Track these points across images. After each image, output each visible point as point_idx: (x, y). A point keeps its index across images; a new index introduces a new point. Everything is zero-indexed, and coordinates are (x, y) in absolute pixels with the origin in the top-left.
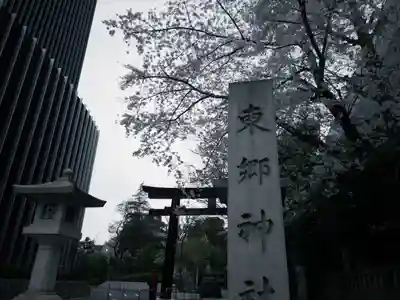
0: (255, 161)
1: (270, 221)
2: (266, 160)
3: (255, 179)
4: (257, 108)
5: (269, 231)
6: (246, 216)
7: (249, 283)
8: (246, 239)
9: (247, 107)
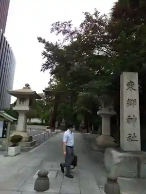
0: (132, 100)
1: (136, 118)
2: (135, 100)
3: (132, 106)
4: (133, 82)
5: (135, 121)
6: (129, 116)
7: (130, 134)
8: (129, 123)
9: (129, 81)
